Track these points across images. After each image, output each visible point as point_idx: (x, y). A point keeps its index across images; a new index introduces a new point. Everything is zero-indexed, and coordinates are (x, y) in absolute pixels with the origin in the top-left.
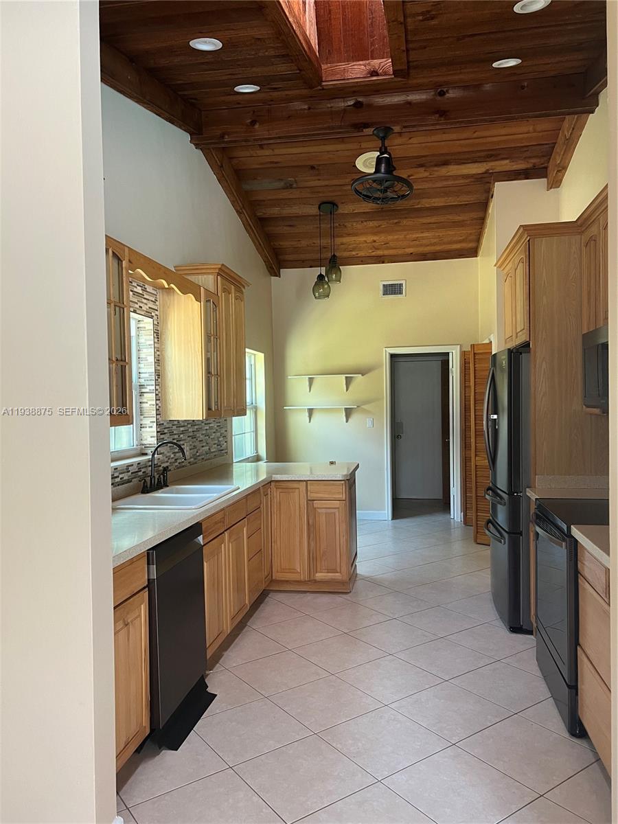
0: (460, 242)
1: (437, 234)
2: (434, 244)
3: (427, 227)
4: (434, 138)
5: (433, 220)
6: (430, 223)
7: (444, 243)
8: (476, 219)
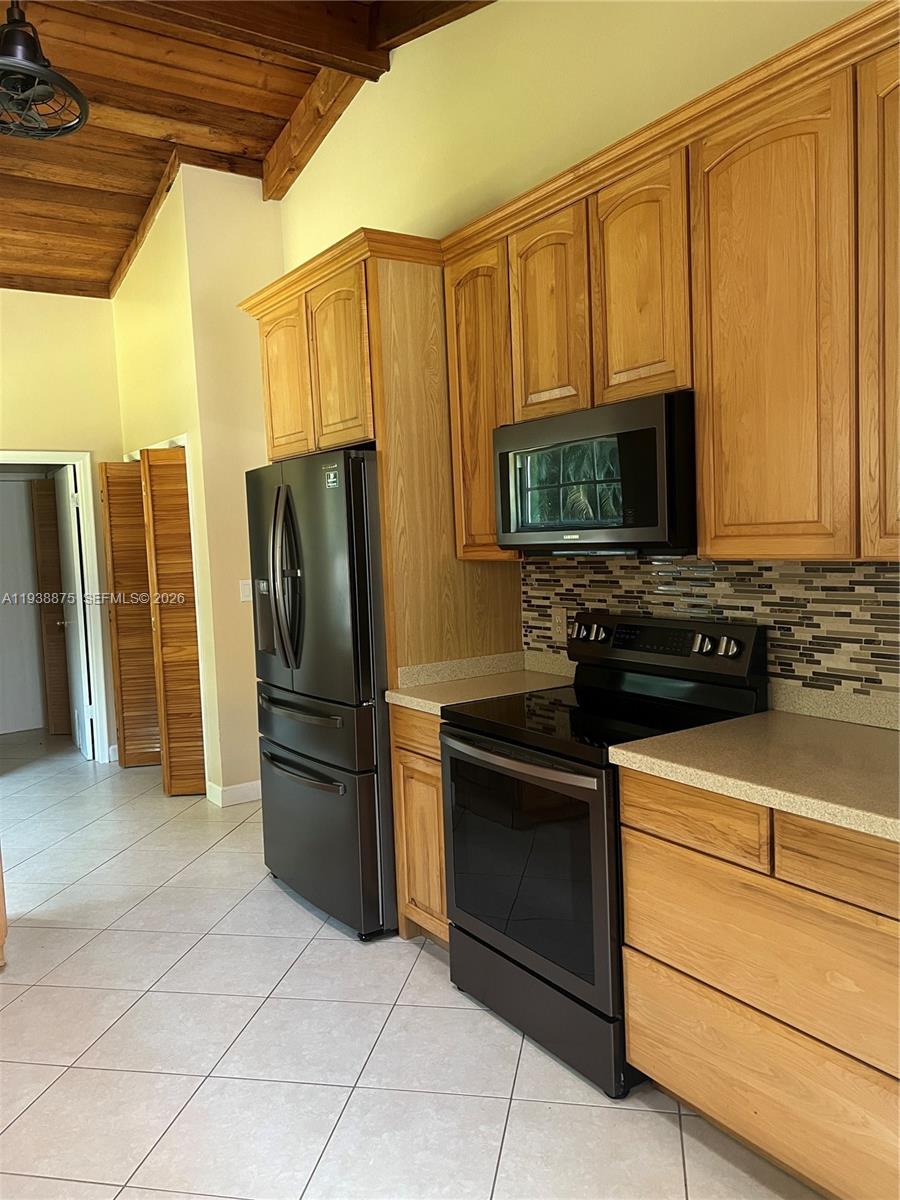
0: (83, 264)
1: (43, 241)
2: (33, 260)
3: (29, 222)
4: (91, 37)
5: (44, 208)
6: (36, 215)
7: (52, 262)
8: (124, 227)
